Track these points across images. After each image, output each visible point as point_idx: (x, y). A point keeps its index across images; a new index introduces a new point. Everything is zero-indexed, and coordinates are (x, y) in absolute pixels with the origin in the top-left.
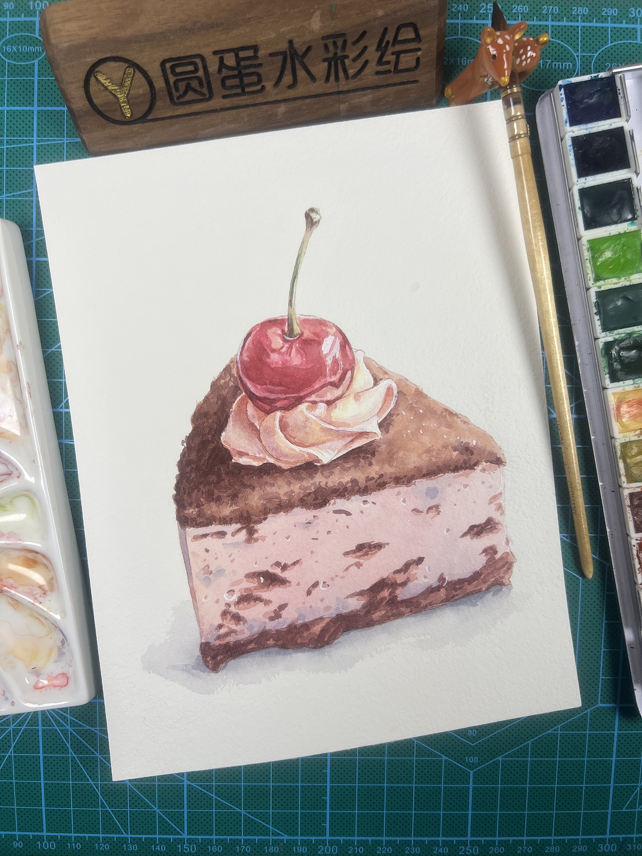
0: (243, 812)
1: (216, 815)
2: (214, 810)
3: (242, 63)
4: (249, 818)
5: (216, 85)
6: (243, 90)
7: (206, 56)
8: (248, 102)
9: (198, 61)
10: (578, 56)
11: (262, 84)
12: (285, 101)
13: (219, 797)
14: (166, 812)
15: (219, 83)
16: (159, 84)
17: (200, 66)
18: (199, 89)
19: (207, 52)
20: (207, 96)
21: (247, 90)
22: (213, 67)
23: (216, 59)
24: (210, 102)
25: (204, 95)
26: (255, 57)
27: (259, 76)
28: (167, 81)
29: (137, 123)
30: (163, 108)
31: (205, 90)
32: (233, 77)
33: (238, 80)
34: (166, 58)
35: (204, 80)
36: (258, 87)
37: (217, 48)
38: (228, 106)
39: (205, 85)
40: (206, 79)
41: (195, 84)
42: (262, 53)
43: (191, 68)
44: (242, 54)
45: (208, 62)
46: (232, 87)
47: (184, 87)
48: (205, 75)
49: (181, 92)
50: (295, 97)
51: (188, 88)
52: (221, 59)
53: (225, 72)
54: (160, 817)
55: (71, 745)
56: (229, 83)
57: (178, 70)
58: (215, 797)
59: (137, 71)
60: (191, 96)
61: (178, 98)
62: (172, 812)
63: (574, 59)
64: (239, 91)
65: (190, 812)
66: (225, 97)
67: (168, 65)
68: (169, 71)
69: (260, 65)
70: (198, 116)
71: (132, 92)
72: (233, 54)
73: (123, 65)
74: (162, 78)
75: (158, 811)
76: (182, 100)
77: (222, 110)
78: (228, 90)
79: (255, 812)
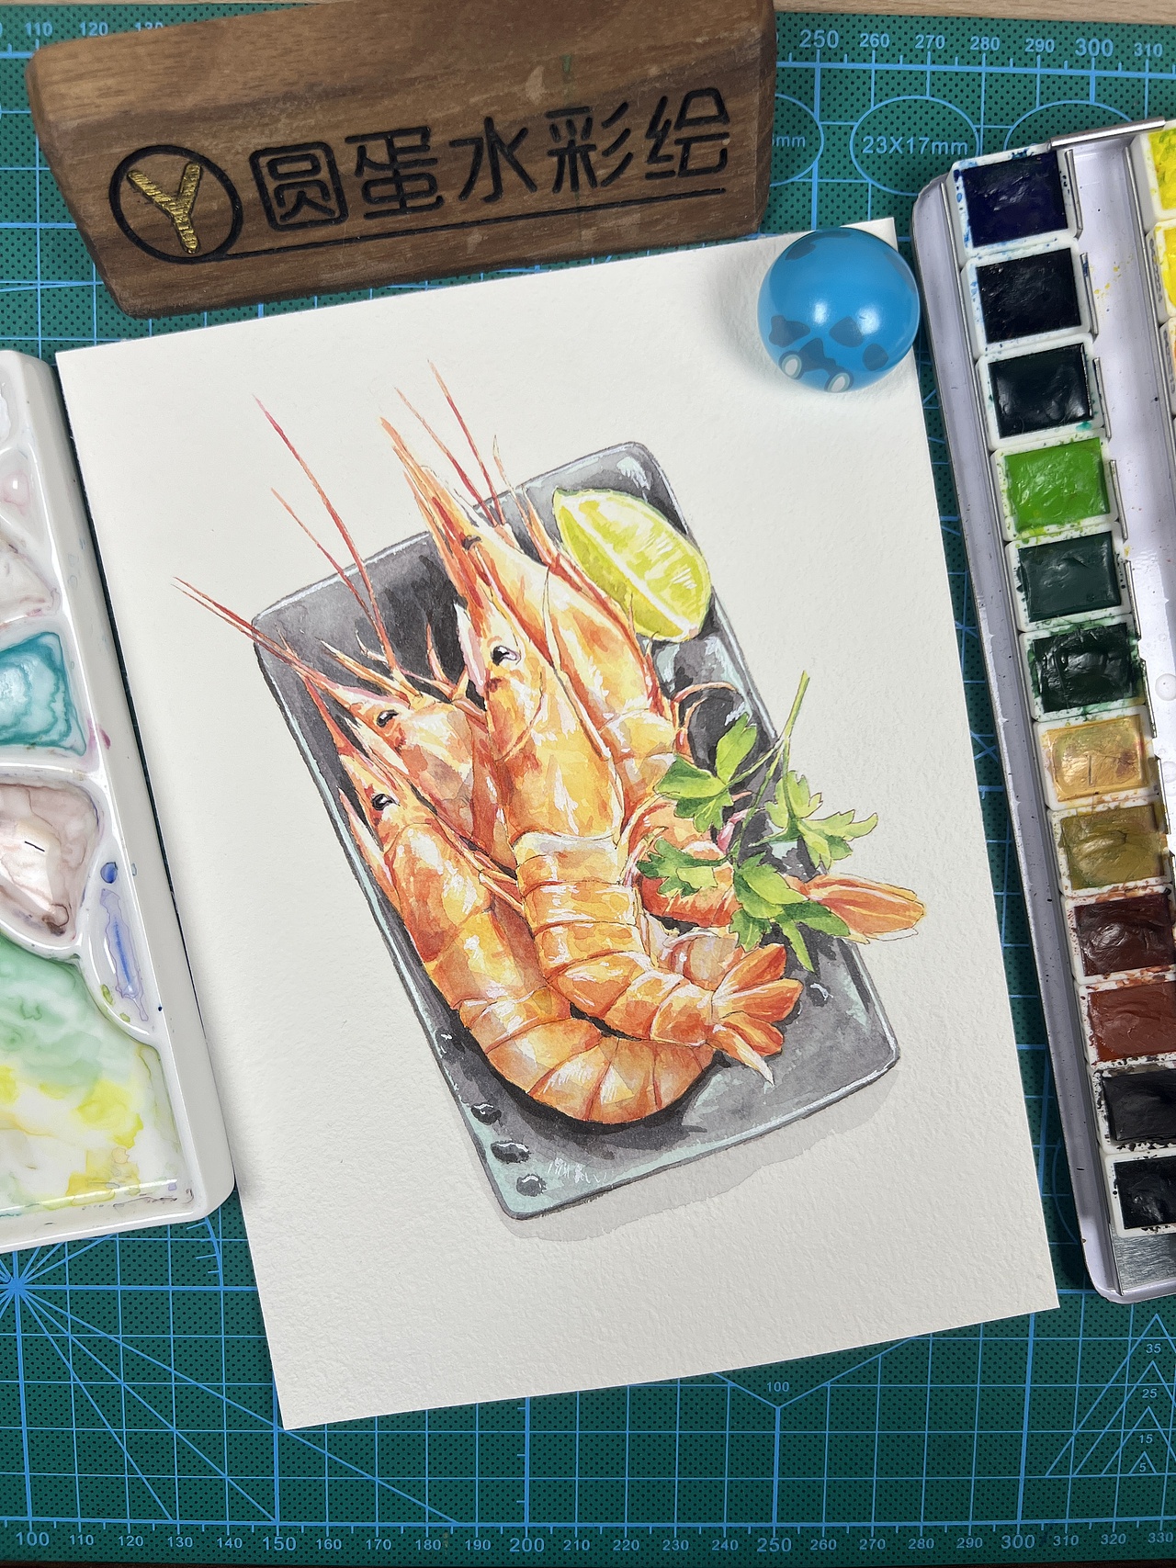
0: (377, 1479)
1: (330, 1486)
2: (327, 1478)
3: (400, 158)
4: (388, 1490)
5: (353, 195)
6: (403, 204)
7: (332, 144)
8: (413, 225)
9: (319, 153)
10: (978, 130)
11: (439, 193)
12: (478, 223)
13: (335, 1454)
14: (242, 1480)
15: (359, 193)
16: (249, 193)
17: (323, 161)
18: (321, 202)
19: (334, 138)
20: (337, 215)
21: (410, 204)
22: (347, 163)
23: (352, 150)
24: (344, 225)
25: (332, 212)
26: (424, 147)
27: (431, 179)
28: (261, 186)
29: (210, 261)
30: (256, 234)
31: (333, 204)
32: (385, 181)
33: (393, 186)
34: (260, 148)
35: (330, 187)
36: (432, 200)
37: (351, 132)
38: (375, 231)
39: (333, 196)
40: (334, 184)
41: (313, 193)
42: (435, 140)
43: (306, 166)
44: (399, 142)
45: (337, 155)
46: (382, 199)
47: (293, 199)
48: (332, 177)
49: (290, 206)
50: (497, 216)
51: (302, 200)
52: (362, 151)
53: (368, 174)
54: (232, 1489)
55: (74, 1364)
56: (376, 191)
57: (283, 169)
58: (328, 1454)
59: (205, 169)
60: (306, 213)
61: (283, 217)
62: (252, 1480)
63: (972, 136)
64: (396, 205)
65: (284, 1481)
66: (369, 216)
67: (263, 161)
68: (265, 171)
69: (434, 161)
70: (321, 249)
71: (197, 207)
72: (382, 142)
73: (183, 160)
74: (254, 183)
75: (228, 1479)
76: (291, 221)
77: (365, 238)
78: (376, 203)
79: (399, 1481)
